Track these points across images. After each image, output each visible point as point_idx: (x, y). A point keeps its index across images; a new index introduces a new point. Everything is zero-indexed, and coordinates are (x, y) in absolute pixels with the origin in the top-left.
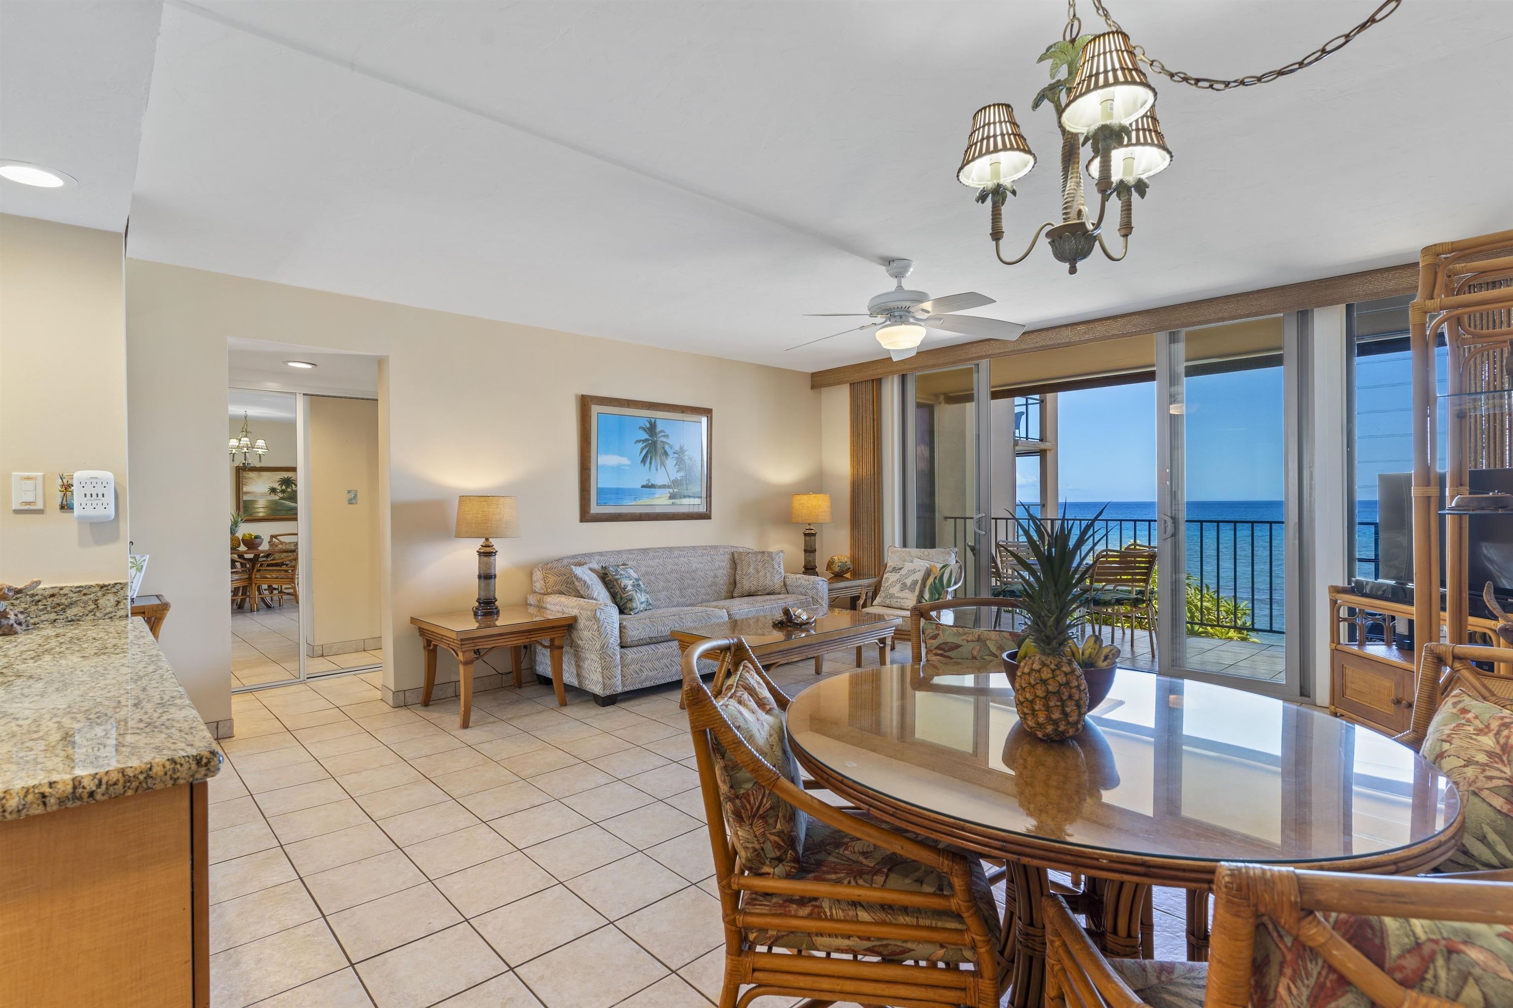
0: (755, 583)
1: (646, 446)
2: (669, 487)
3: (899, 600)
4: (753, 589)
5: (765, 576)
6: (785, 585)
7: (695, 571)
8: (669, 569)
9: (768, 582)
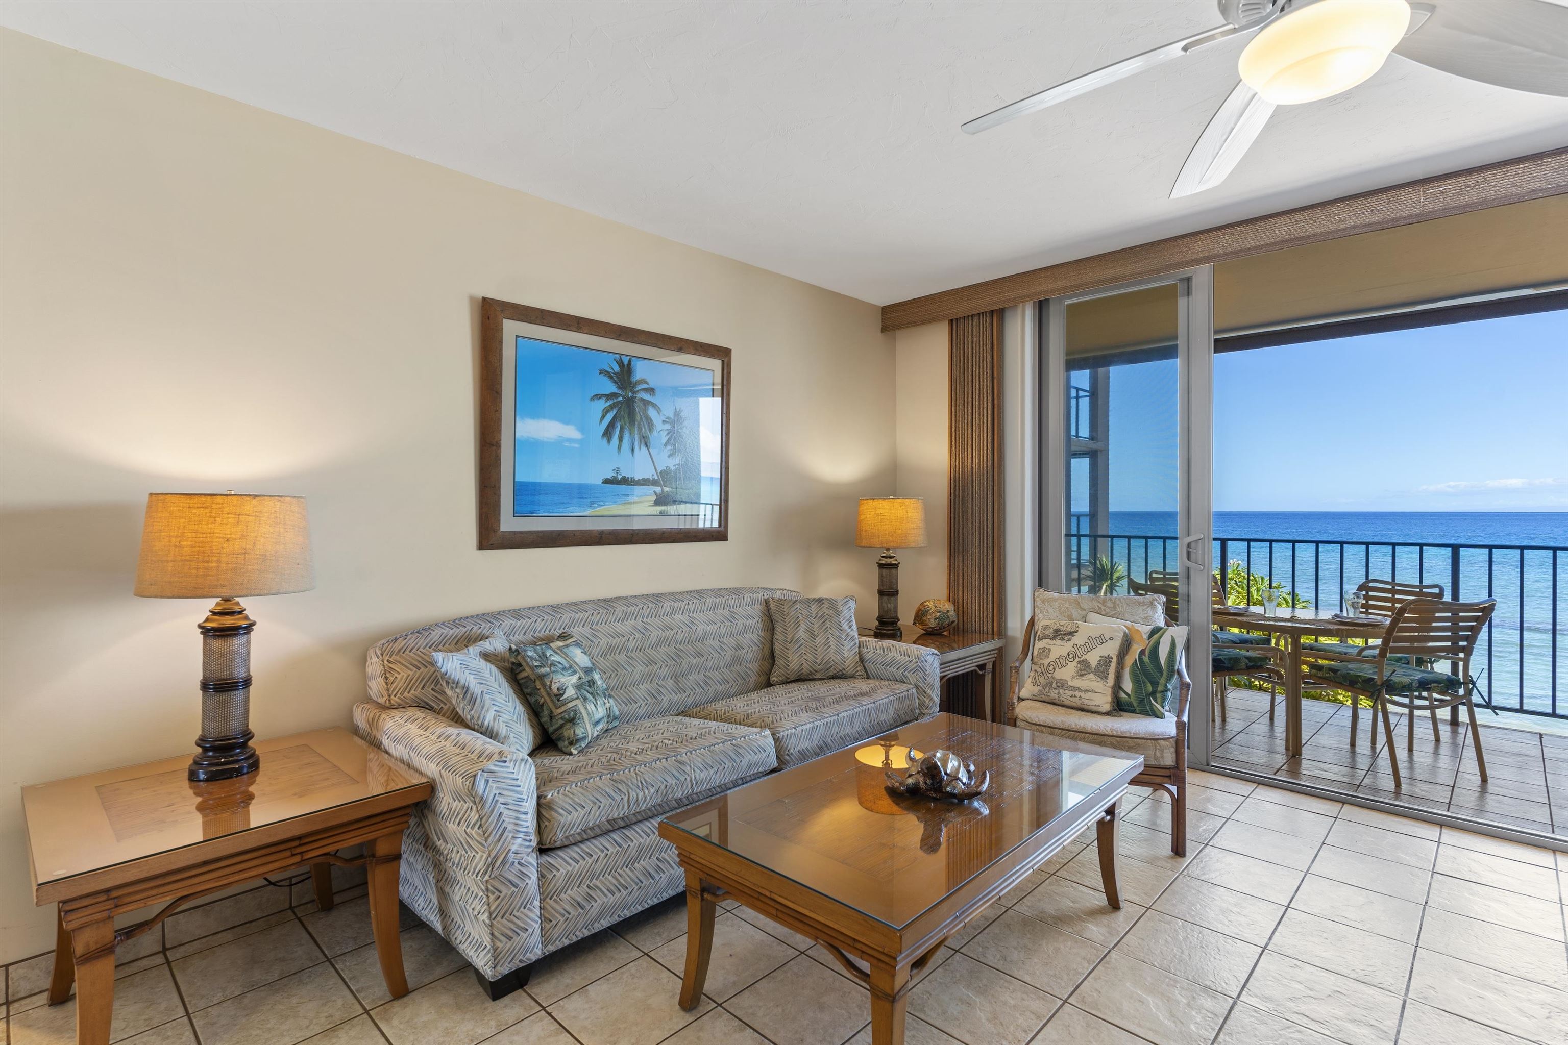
0: (810, 657)
1: (611, 407)
2: (655, 483)
3: (1078, 694)
4: (806, 669)
5: (827, 644)
6: (862, 660)
7: (701, 640)
8: (654, 639)
9: (832, 656)
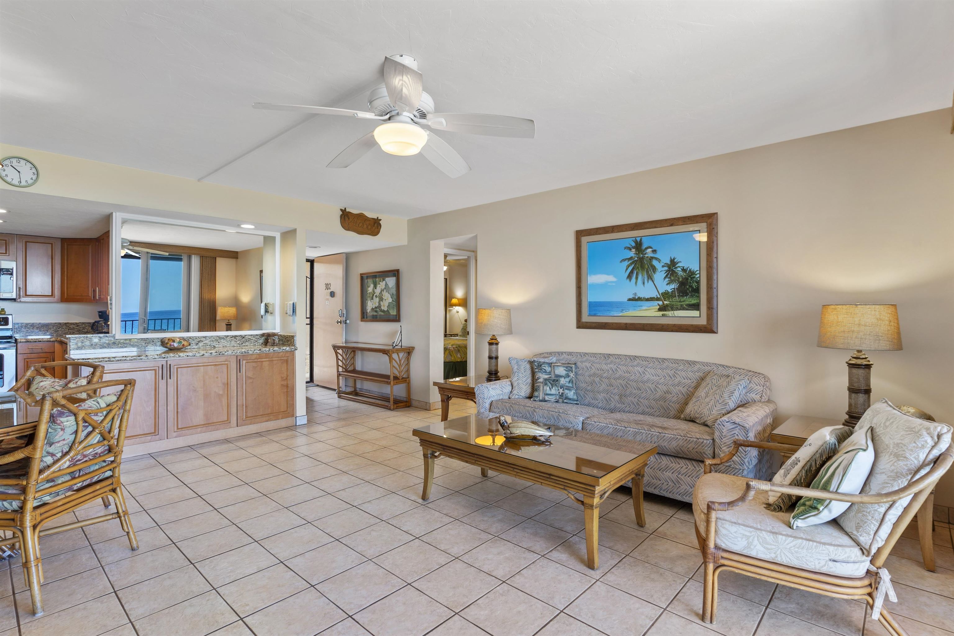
2: (658, 299)
7: (643, 382)
8: (617, 375)
